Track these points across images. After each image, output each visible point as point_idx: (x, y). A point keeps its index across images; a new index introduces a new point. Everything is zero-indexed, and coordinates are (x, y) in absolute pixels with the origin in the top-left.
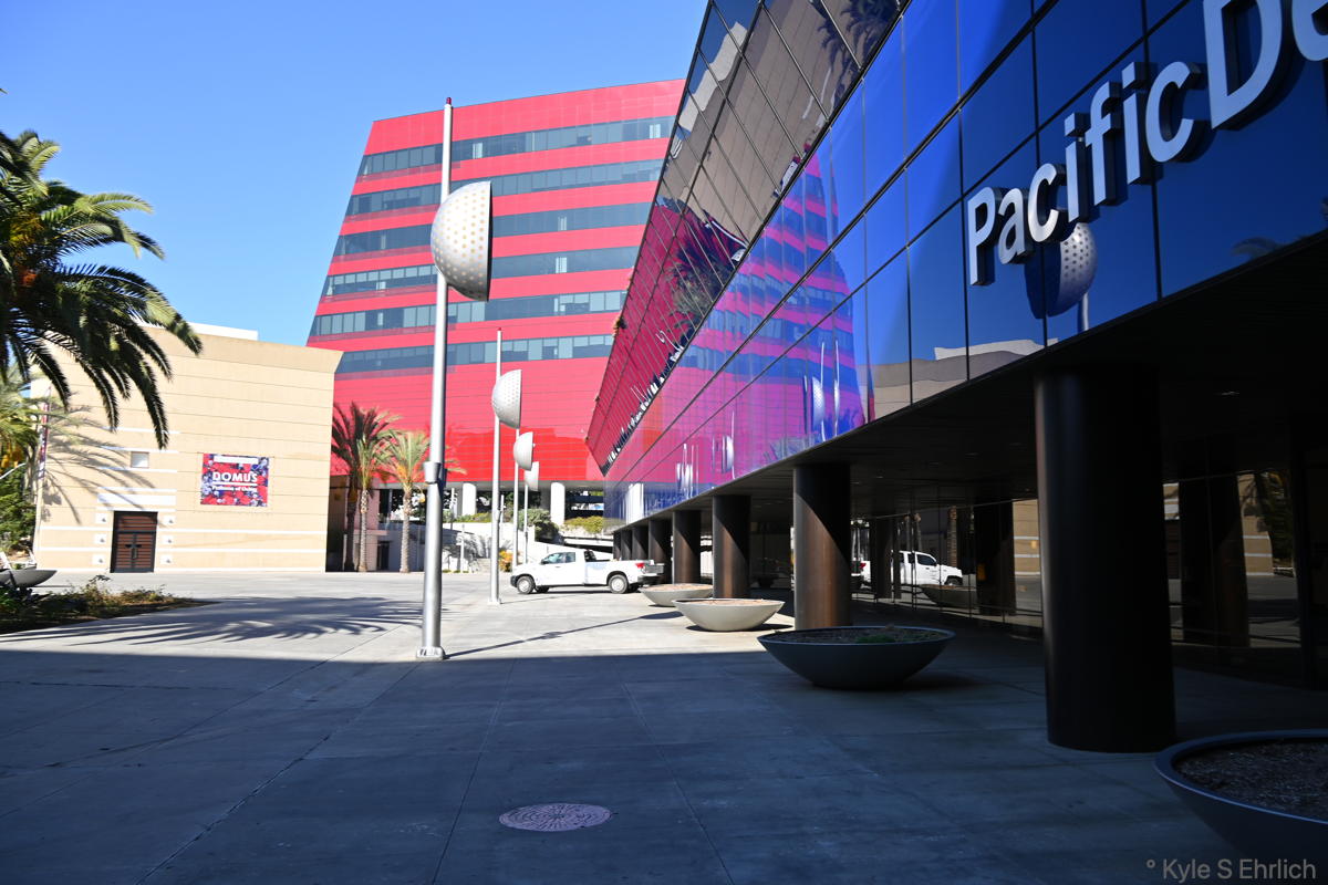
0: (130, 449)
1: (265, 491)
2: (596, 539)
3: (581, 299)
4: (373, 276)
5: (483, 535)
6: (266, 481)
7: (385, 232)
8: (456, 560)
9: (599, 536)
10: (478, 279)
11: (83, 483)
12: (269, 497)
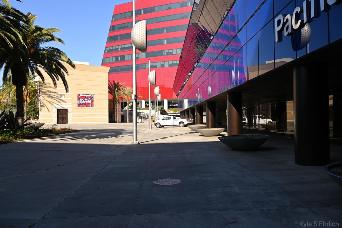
0: (60, 93)
1: (93, 103)
2: (176, 113)
3: (170, 51)
4: (117, 47)
5: (147, 113)
6: (93, 101)
7: (119, 35)
8: (140, 119)
9: (177, 113)
10: (143, 46)
11: (49, 102)
12: (94, 105)
